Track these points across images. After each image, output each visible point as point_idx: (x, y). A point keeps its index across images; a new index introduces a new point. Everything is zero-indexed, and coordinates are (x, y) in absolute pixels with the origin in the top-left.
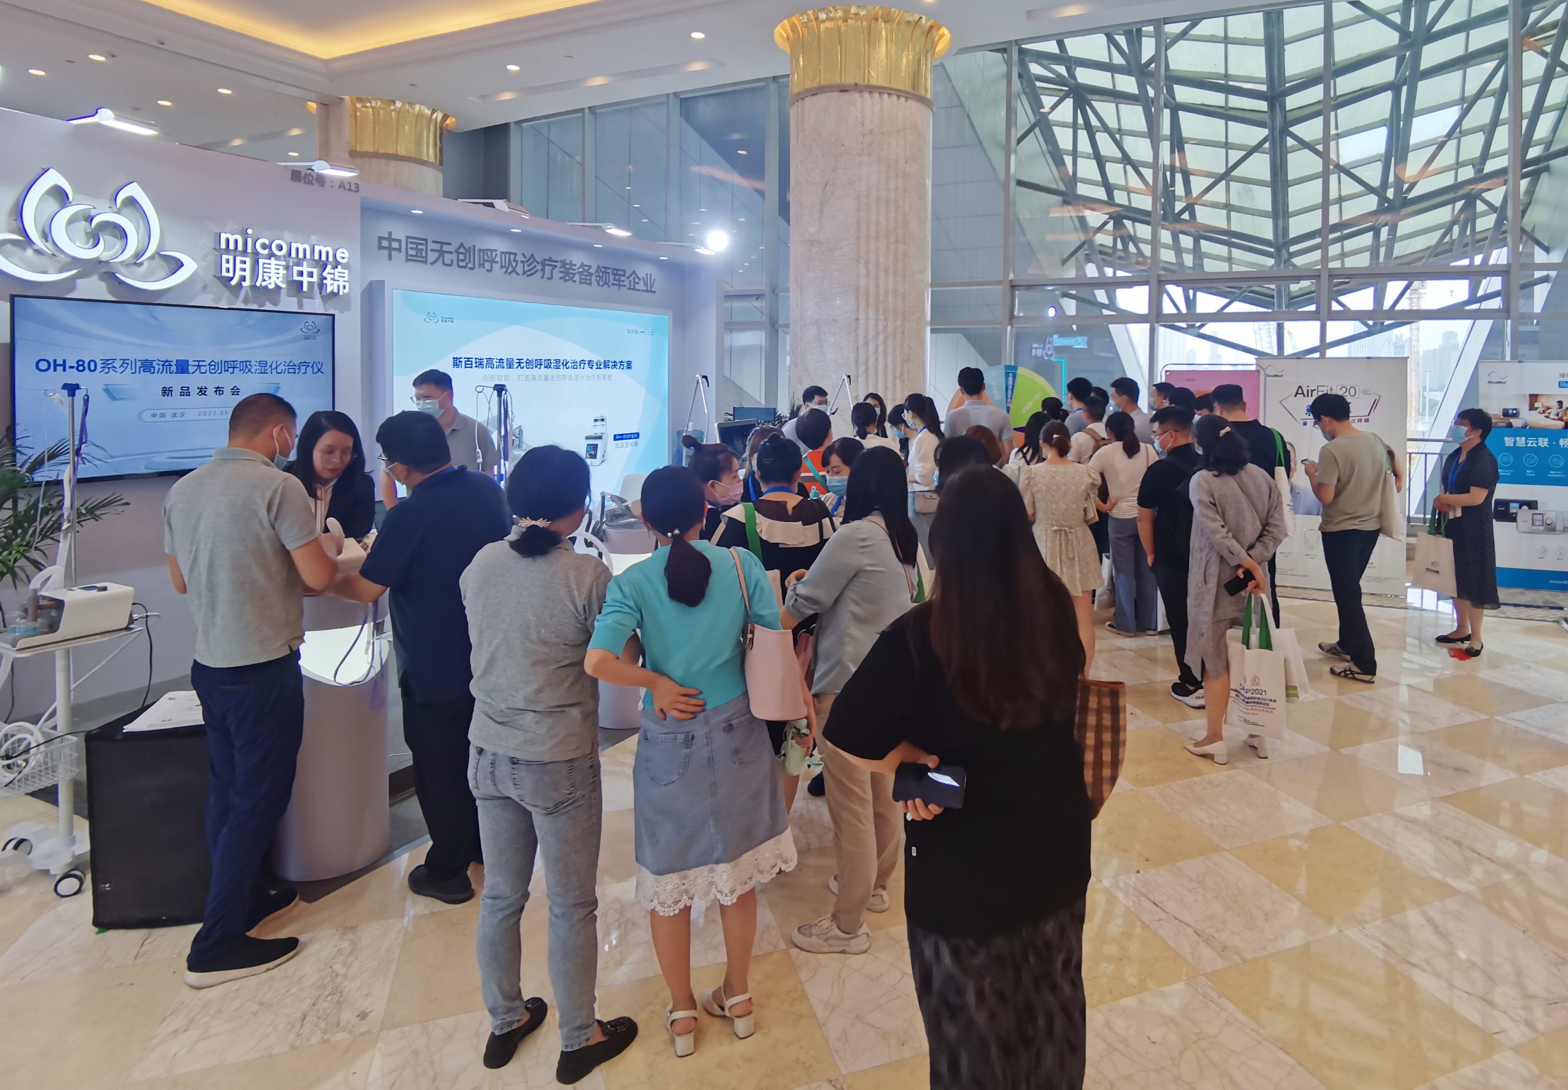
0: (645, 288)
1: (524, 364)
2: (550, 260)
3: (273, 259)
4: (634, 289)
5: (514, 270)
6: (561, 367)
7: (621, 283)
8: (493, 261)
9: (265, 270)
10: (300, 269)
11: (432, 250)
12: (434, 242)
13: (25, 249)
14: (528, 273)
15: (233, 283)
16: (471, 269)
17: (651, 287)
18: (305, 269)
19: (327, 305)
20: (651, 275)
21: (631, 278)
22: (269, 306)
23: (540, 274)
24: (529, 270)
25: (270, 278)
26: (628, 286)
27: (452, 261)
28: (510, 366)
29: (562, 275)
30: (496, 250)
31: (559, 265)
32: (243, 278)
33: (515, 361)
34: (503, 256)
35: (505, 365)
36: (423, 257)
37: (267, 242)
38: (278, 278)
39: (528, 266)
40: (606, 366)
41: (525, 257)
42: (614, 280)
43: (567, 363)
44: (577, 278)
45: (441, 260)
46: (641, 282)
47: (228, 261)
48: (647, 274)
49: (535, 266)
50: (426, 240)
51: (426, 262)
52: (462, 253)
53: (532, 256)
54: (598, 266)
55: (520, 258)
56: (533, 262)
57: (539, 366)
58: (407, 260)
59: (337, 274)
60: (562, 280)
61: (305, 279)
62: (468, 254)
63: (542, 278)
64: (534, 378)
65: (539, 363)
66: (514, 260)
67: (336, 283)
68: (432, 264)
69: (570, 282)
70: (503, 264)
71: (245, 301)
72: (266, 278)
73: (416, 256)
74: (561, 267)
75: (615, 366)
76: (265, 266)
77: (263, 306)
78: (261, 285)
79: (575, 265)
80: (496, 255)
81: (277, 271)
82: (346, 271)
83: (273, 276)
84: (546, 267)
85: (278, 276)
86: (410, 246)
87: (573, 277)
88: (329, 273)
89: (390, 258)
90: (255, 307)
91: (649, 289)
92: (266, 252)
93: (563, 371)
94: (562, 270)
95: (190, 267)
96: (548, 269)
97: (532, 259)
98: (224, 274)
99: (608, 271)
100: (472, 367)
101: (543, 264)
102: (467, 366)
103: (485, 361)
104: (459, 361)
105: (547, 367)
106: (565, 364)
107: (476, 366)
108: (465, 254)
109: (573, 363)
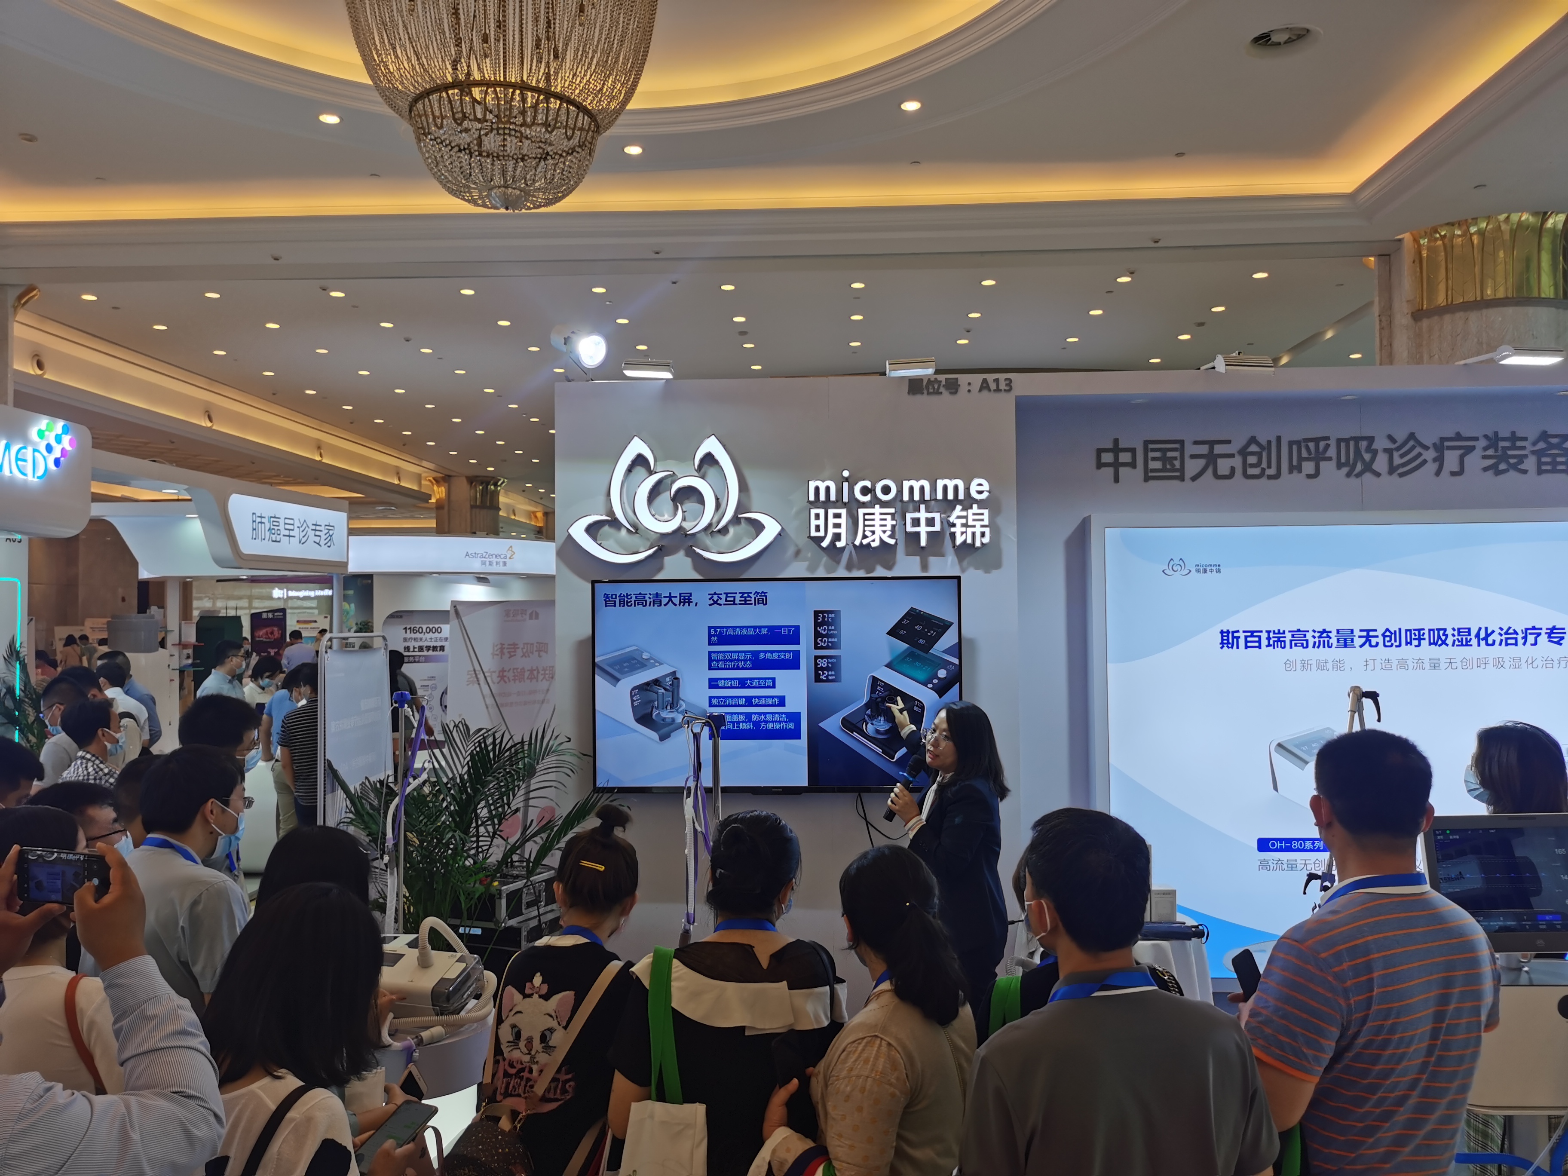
1: (1380, 640)
2: (1458, 437)
3: (877, 506)
5: (1368, 468)
6: (1474, 642)
8: (1319, 457)
9: (867, 523)
10: (916, 515)
11: (1193, 457)
14: (1401, 470)
15: (825, 544)
16: (1270, 477)
19: (965, 563)
22: (880, 572)
23: (1432, 467)
24: (1404, 465)
25: (873, 532)
27: (1233, 468)
28: (1346, 643)
29: (1491, 462)
30: (1327, 438)
31: (1483, 443)
32: (837, 537)
33: (1357, 633)
34: (1343, 445)
35: (1334, 640)
37: (868, 484)
38: (884, 532)
39: (1402, 456)
41: (1394, 441)
43: (1488, 635)
44: (1530, 464)
45: (1210, 471)
47: (817, 516)
49: (1420, 455)
50: (1182, 442)
51: (1182, 478)
52: (1252, 454)
53: (1412, 436)
55: (1381, 443)
57: (1415, 643)
58: (1149, 478)
59: (971, 517)
60: (1490, 473)
61: (923, 529)
62: (1264, 455)
63: (1438, 473)
65: (1415, 636)
66: (1369, 450)
67: (970, 530)
68: (1194, 479)
69: (1512, 475)
70: (1343, 460)
71: (849, 567)
72: (868, 533)
74: (1485, 449)
76: (867, 517)
77: (872, 571)
79: (1525, 439)
80: (1328, 446)
81: (883, 523)
82: (986, 512)
83: (878, 530)
84: (1447, 453)
85: (884, 528)
86: (1151, 454)
87: (1521, 462)
88: (959, 517)
89: (1117, 480)
90: (861, 574)
92: (867, 498)
93: (1476, 651)
94: (1490, 452)
95: (772, 529)
96: (1451, 456)
97: (1411, 443)
98: (813, 533)
100: (1260, 647)
101: (1440, 448)
102: (1249, 644)
103: (1288, 636)
104: (1233, 637)
105: (1436, 644)
106: (1482, 635)
107: (1269, 645)
108: (1259, 455)
109: (1506, 633)
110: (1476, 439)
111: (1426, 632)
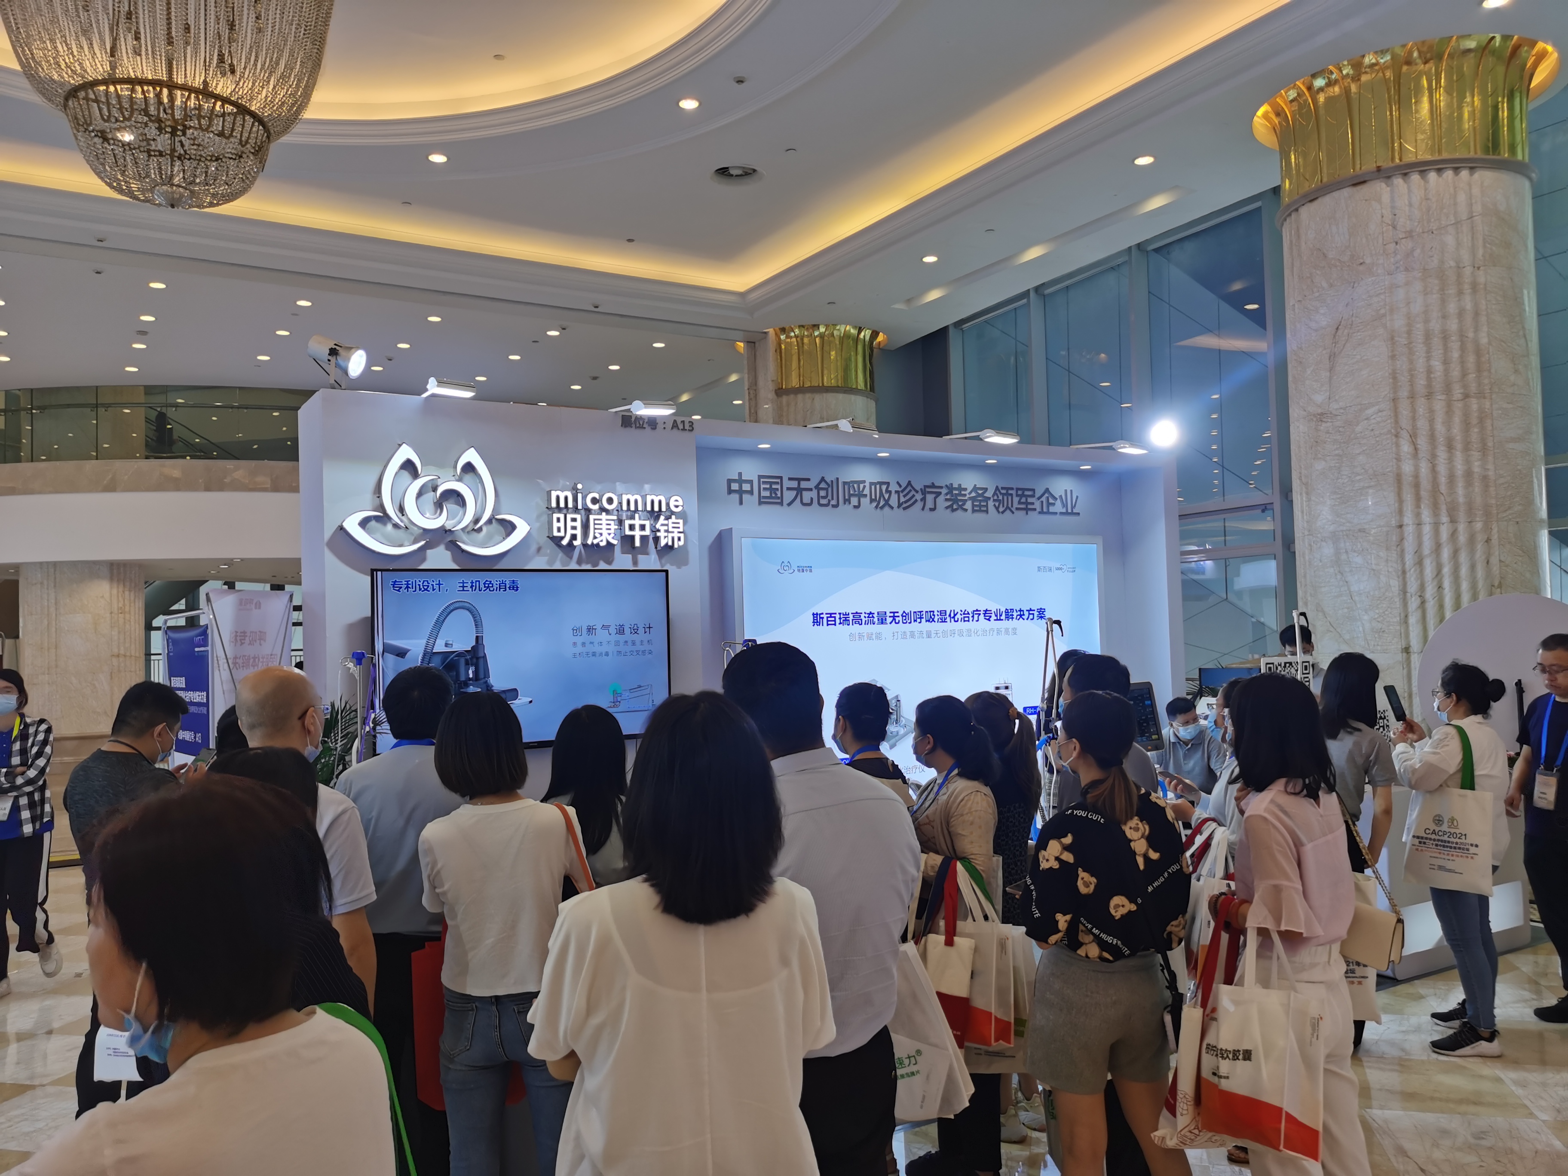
0: (1064, 510)
1: (901, 618)
2: (933, 486)
3: (604, 514)
4: (1048, 513)
5: (887, 502)
6: (948, 619)
7: (1030, 507)
8: (860, 495)
9: (597, 526)
10: (632, 522)
11: (788, 489)
12: (790, 479)
13: (385, 524)
14: (904, 505)
15: (565, 542)
16: (833, 506)
17: (1072, 508)
18: (637, 522)
19: (663, 561)
20: (1071, 491)
21: (1044, 499)
23: (919, 505)
24: (906, 502)
25: (601, 534)
26: (1039, 509)
27: (812, 499)
28: (882, 621)
29: (949, 503)
30: (864, 482)
31: (944, 491)
32: (574, 537)
33: (888, 614)
34: (873, 487)
35: (876, 620)
36: (778, 498)
37: (597, 496)
38: (609, 534)
39: (904, 496)
40: (1009, 615)
41: (900, 486)
42: (1020, 503)
43: (955, 615)
44: (968, 506)
45: (798, 499)
46: (1058, 502)
47: (558, 520)
48: (1066, 491)
49: (914, 496)
50: (781, 478)
51: (781, 504)
52: (823, 489)
53: (909, 483)
54: (997, 487)
55: (894, 487)
56: (910, 491)
57: (919, 620)
58: (760, 503)
59: (671, 525)
60: (949, 510)
61: (637, 533)
62: (830, 489)
63: (923, 509)
64: (912, 635)
65: (919, 616)
66: (887, 491)
67: (670, 535)
68: (789, 504)
69: (959, 512)
70: (873, 497)
71: (577, 561)
72: (597, 535)
73: (770, 497)
74: (947, 494)
75: (1021, 616)
76: (596, 522)
77: (597, 565)
78: (593, 543)
79: (965, 489)
80: (864, 487)
81: (608, 527)
82: (681, 521)
83: (605, 532)
84: (928, 496)
85: (609, 531)
86: (762, 486)
87: (964, 504)
88: (662, 525)
89: (741, 503)
90: (589, 567)
91: (1070, 511)
92: (596, 507)
93: (950, 625)
94: (948, 497)
95: (522, 529)
96: (930, 498)
97: (909, 488)
98: (556, 534)
99: (1010, 492)
100: (835, 625)
101: (924, 493)
102: (829, 623)
103: (851, 616)
104: (820, 618)
105: (929, 621)
106: (952, 615)
107: (840, 623)
108: (826, 489)
109: (964, 614)
110: (941, 487)
111: (924, 613)
